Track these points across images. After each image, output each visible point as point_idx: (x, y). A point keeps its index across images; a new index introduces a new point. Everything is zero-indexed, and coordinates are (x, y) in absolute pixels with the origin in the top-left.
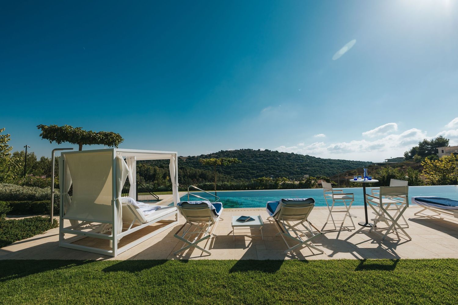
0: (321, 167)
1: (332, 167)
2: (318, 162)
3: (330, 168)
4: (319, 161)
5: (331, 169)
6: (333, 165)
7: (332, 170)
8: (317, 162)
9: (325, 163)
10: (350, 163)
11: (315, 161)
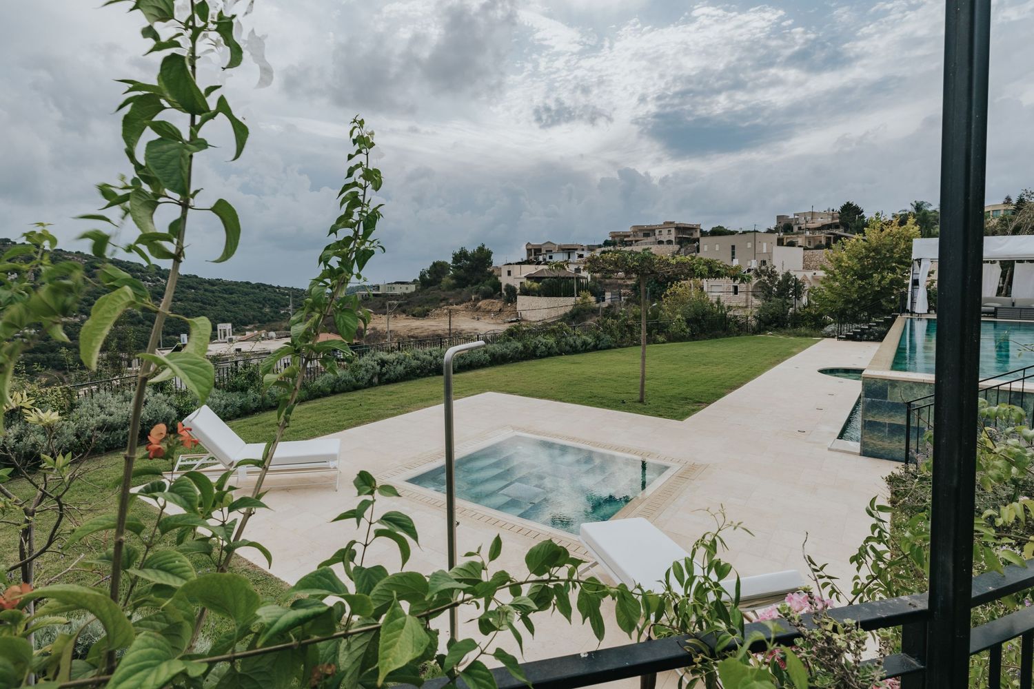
0: (205, 303)
1: (234, 303)
2: (193, 288)
3: (228, 305)
4: (195, 285)
5: (232, 308)
6: (235, 297)
7: (233, 310)
8: (190, 287)
9: (213, 292)
10: (275, 291)
11: (183, 283)
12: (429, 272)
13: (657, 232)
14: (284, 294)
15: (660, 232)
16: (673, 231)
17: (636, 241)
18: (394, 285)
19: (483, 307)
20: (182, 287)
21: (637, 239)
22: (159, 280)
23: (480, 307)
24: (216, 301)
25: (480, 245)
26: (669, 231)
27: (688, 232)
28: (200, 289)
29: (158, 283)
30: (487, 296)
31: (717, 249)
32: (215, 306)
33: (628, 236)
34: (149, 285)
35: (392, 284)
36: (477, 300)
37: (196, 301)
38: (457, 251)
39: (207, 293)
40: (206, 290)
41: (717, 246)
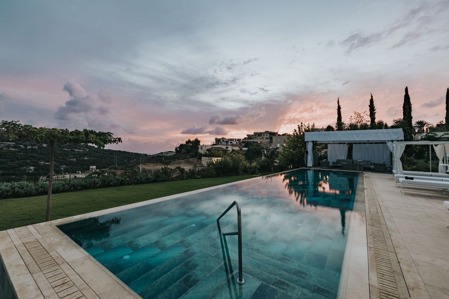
12: (179, 148)
13: (263, 135)
14: (133, 155)
15: (264, 135)
16: (268, 134)
17: (255, 138)
18: (168, 153)
19: (191, 161)
20: (94, 152)
21: (256, 137)
22: (86, 149)
23: (190, 161)
24: (107, 157)
25: (196, 138)
26: (267, 134)
27: (274, 135)
28: (101, 153)
29: (85, 151)
30: (192, 157)
31: (279, 141)
32: (106, 159)
33: (253, 136)
34: (82, 151)
35: (167, 152)
36: (189, 158)
37: (99, 157)
38: (187, 140)
39: (104, 155)
40: (103, 153)
41: (279, 139)
